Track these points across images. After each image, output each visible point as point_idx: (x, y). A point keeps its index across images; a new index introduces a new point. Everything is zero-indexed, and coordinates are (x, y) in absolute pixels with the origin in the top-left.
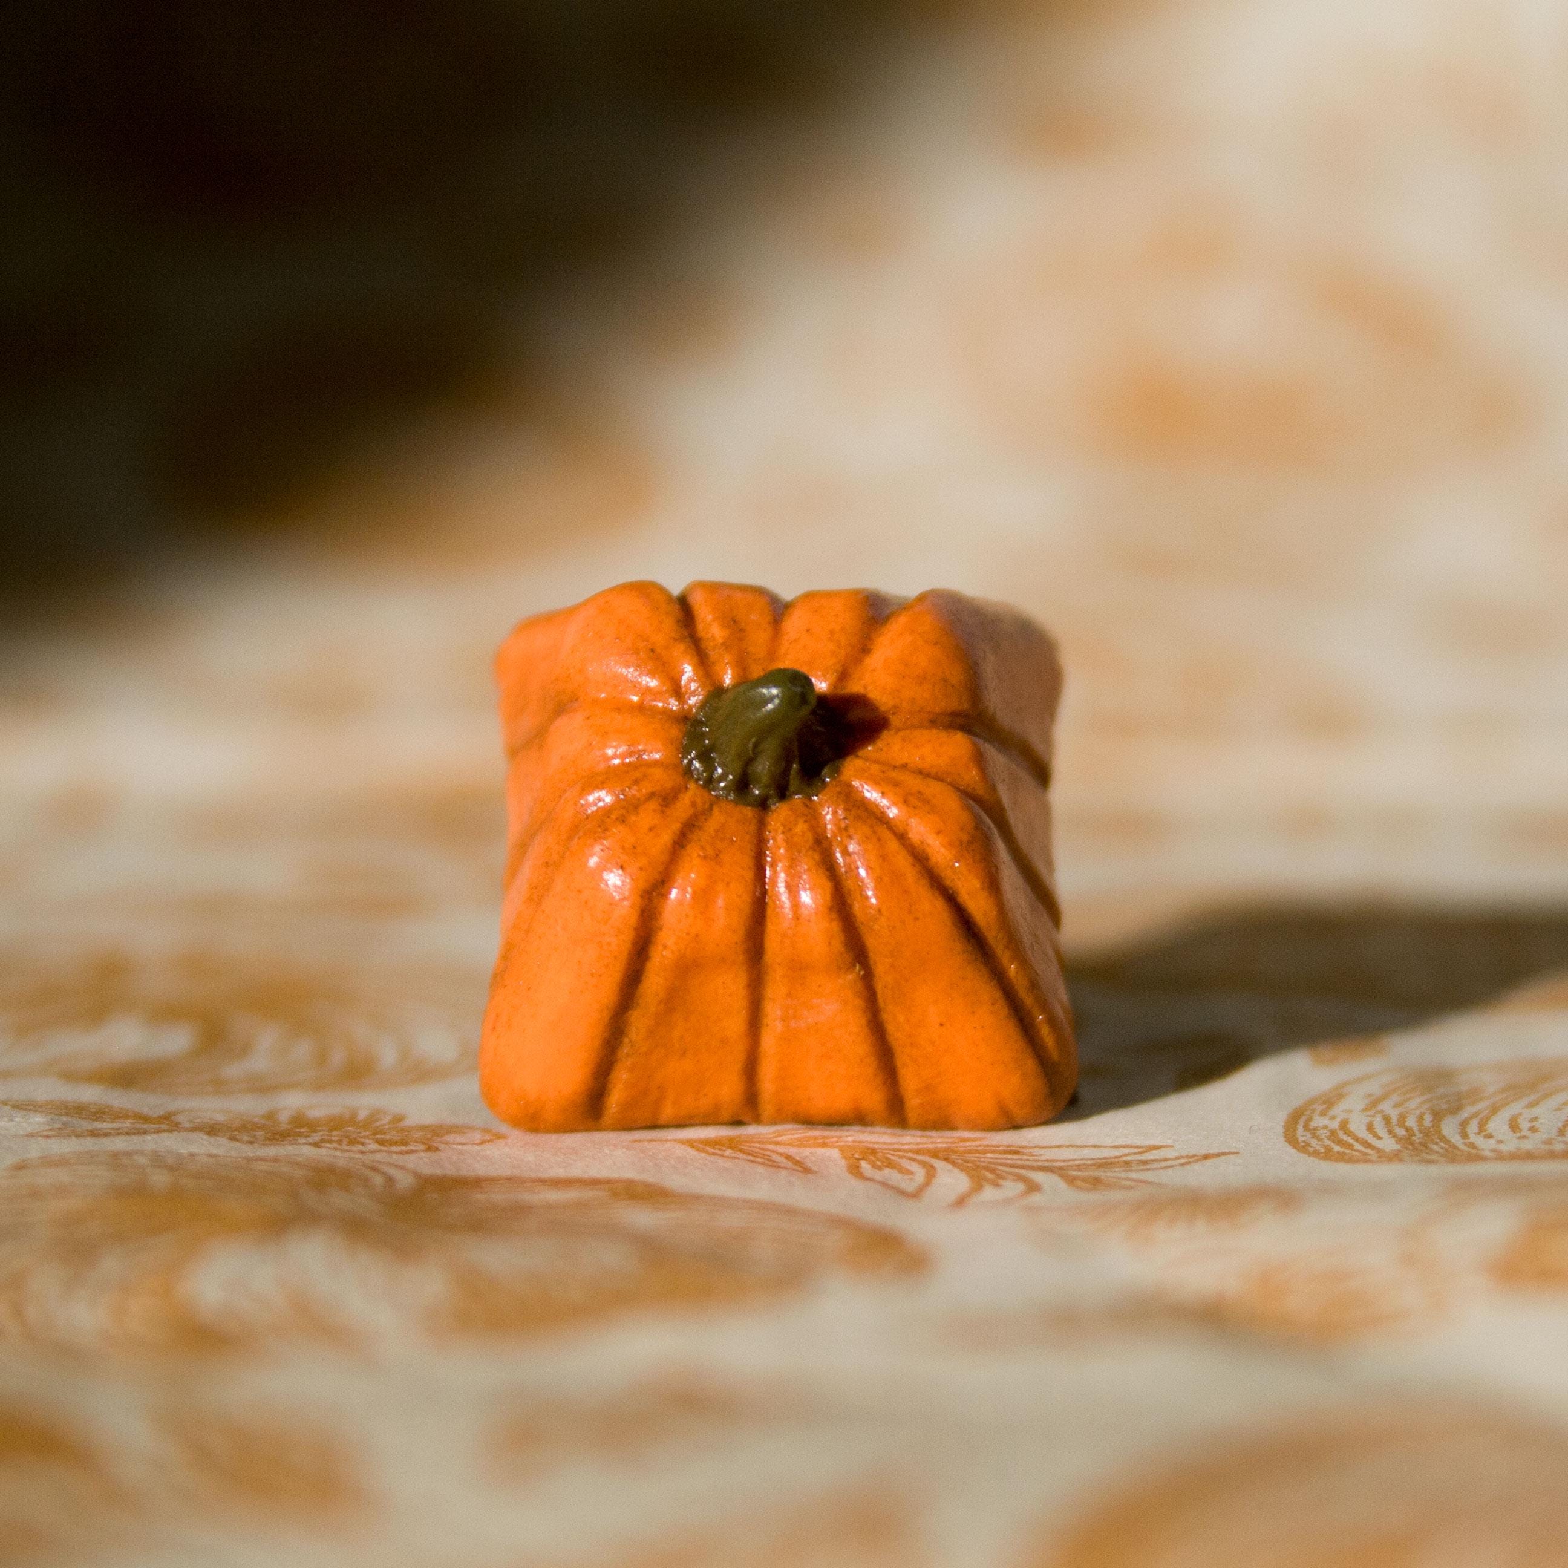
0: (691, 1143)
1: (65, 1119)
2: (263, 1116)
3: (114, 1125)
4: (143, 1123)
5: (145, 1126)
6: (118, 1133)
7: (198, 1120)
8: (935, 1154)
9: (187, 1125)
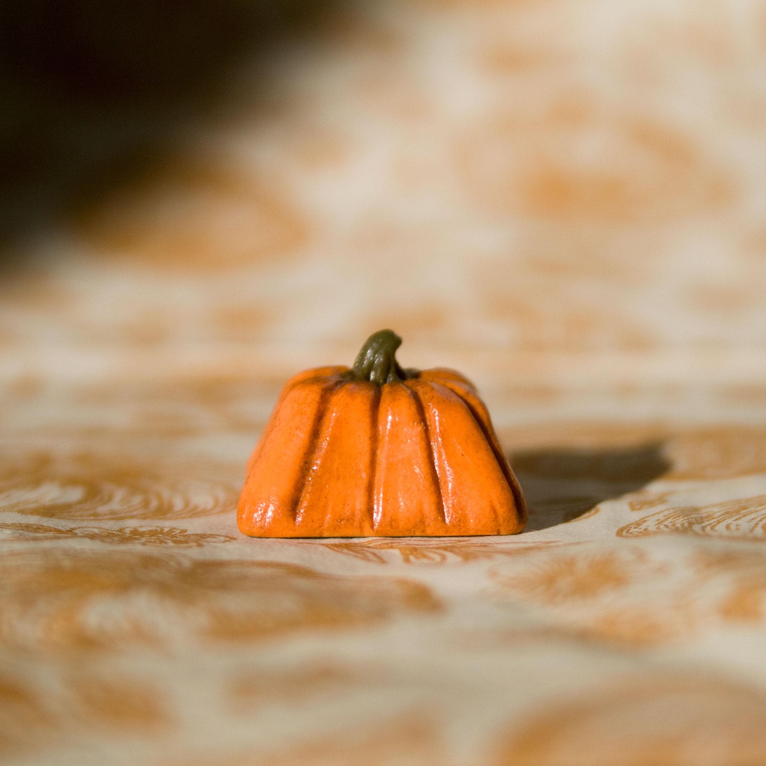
0: (327, 546)
1: (21, 532)
2: (118, 531)
3: (45, 535)
4: (59, 534)
5: (59, 535)
6: (47, 538)
7: (86, 532)
8: (446, 549)
9: (81, 534)
